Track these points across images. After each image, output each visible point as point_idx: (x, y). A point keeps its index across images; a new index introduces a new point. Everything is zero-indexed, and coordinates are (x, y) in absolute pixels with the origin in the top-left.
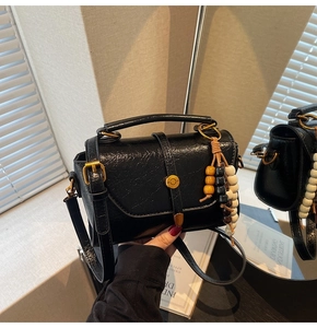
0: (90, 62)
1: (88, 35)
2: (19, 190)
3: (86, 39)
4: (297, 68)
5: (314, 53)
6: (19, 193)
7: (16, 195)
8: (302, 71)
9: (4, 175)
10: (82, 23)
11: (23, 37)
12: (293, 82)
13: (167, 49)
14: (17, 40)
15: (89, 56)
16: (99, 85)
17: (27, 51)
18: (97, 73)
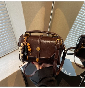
1: (24, 14)
2: (6, 51)
5: (84, 15)
7: (5, 53)
9: (2, 48)
10: (23, 11)
11: (9, 14)
15: (24, 19)
16: (26, 26)
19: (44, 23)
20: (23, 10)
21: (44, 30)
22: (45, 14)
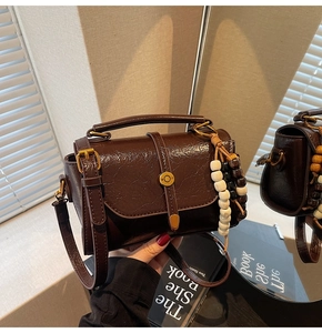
0: (89, 73)
1: (87, 47)
2: (22, 199)
3: (85, 51)
4: (306, 81)
6: (22, 203)
7: (18, 204)
8: (312, 84)
10: (81, 35)
11: (29, 48)
12: (302, 95)
13: (170, 61)
14: (23, 50)
15: (88, 68)
17: (33, 61)
18: (96, 84)
19: (172, 84)
20: (84, 30)
21: (170, 110)
22: (174, 45)
